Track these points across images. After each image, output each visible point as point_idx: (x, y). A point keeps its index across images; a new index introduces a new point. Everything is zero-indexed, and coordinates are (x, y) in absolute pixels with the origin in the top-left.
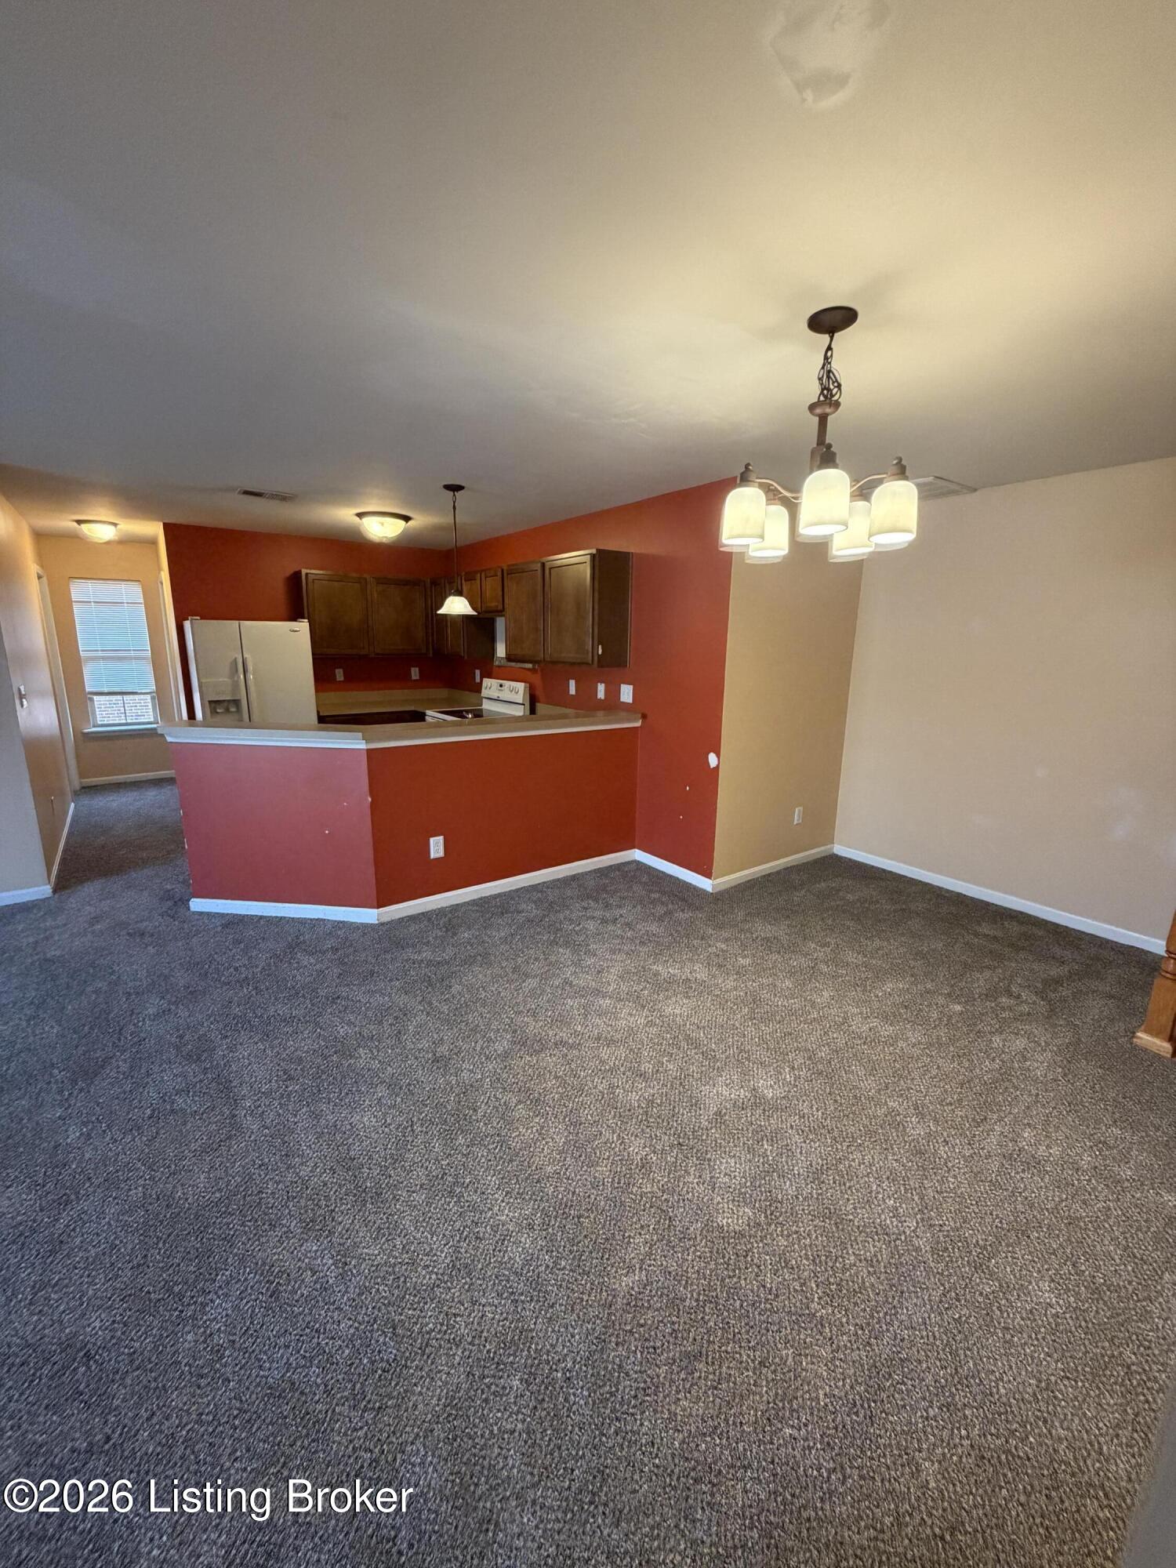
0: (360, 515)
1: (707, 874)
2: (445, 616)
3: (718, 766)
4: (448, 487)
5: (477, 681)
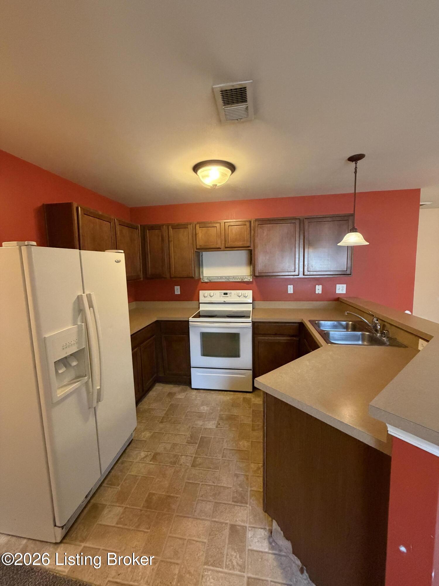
0: (197, 167)
5: (176, 293)
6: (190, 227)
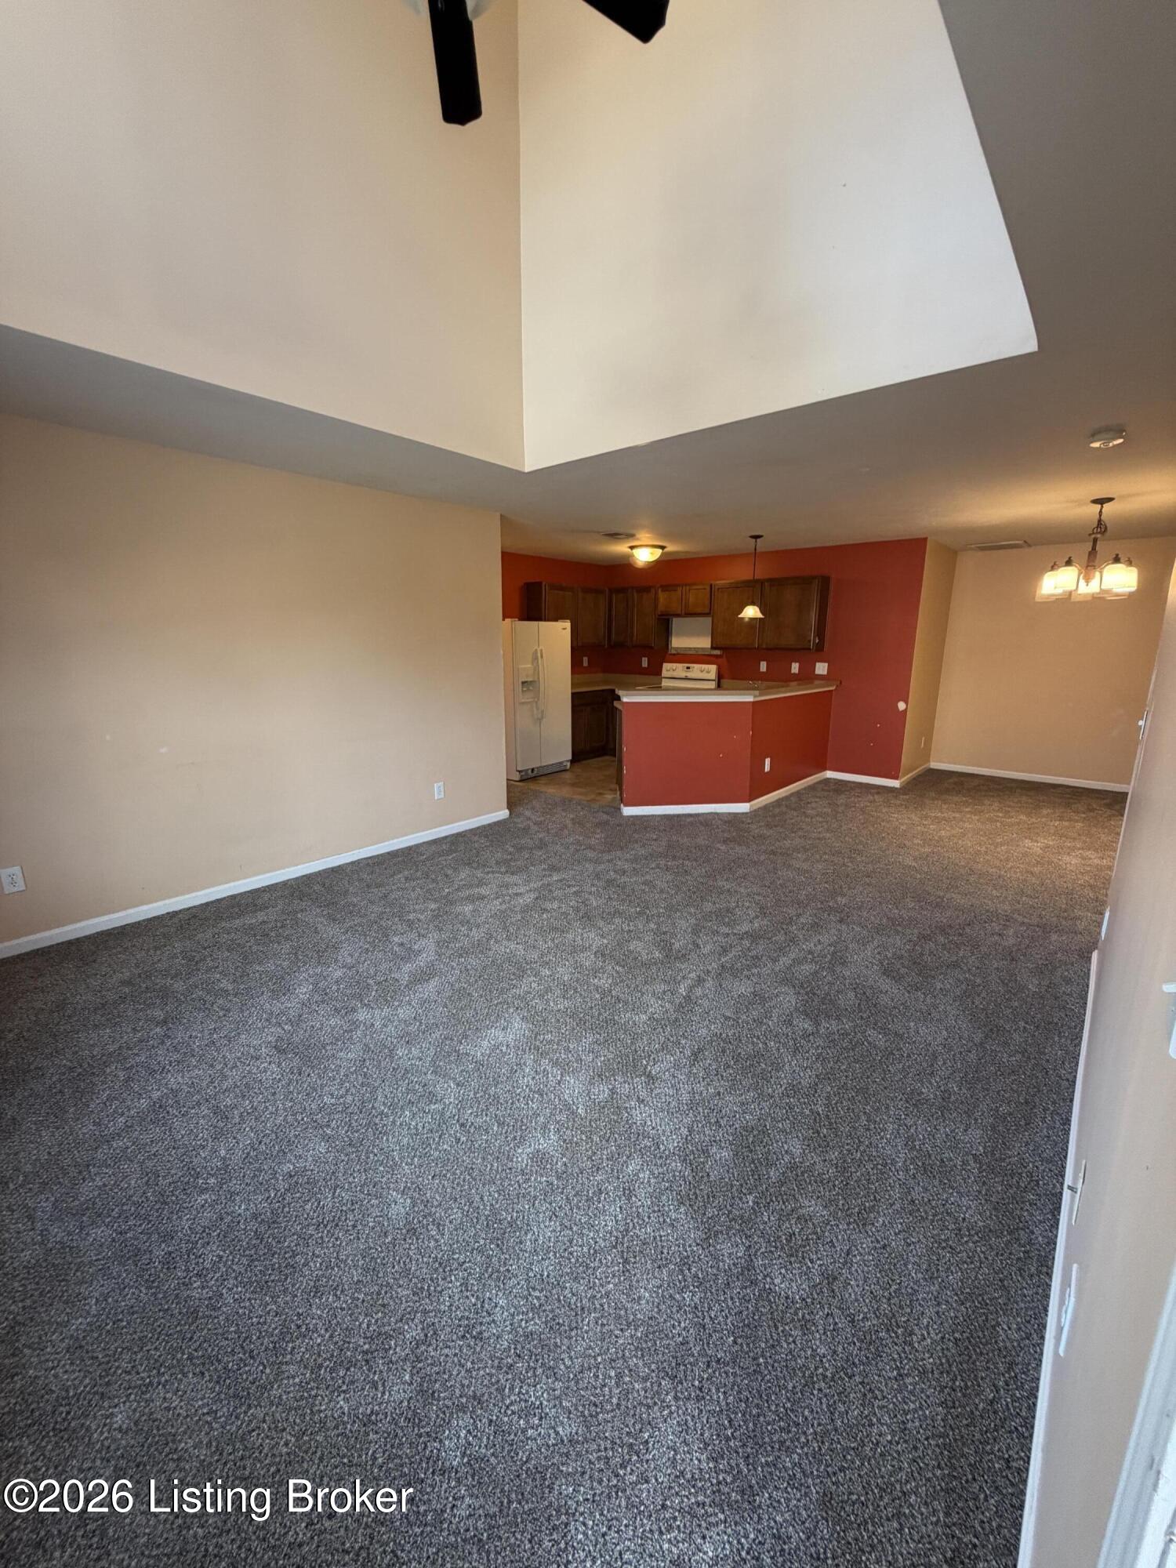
0: (632, 548)
1: (896, 777)
2: (742, 618)
3: (906, 710)
4: (752, 537)
5: (643, 666)
6: (653, 590)
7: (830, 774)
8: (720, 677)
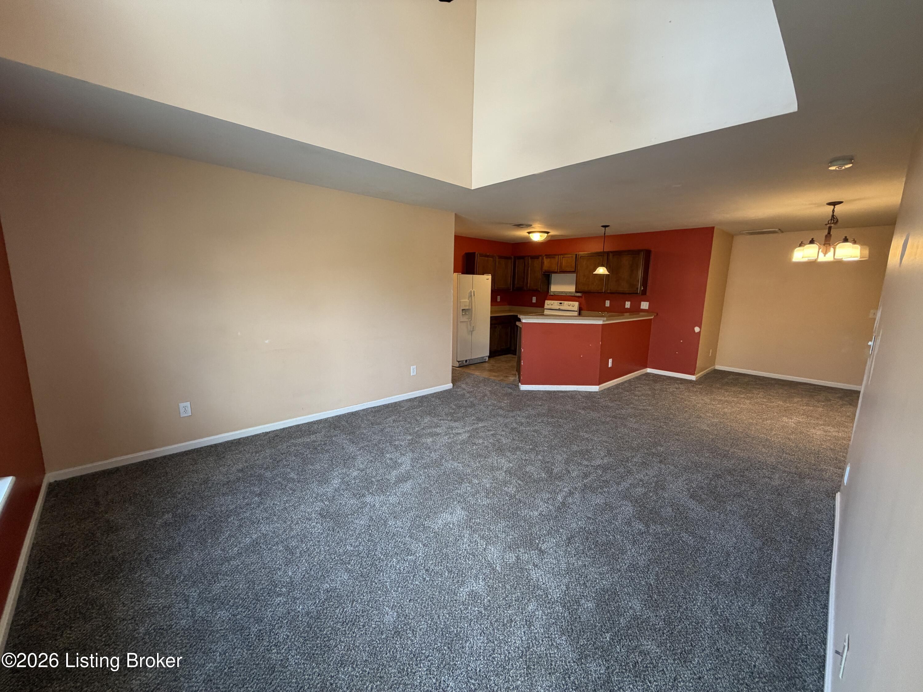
0: (529, 233)
1: (693, 374)
2: (596, 274)
3: (700, 332)
4: (603, 226)
5: (533, 302)
6: (541, 258)
7: (649, 370)
8: (580, 309)
